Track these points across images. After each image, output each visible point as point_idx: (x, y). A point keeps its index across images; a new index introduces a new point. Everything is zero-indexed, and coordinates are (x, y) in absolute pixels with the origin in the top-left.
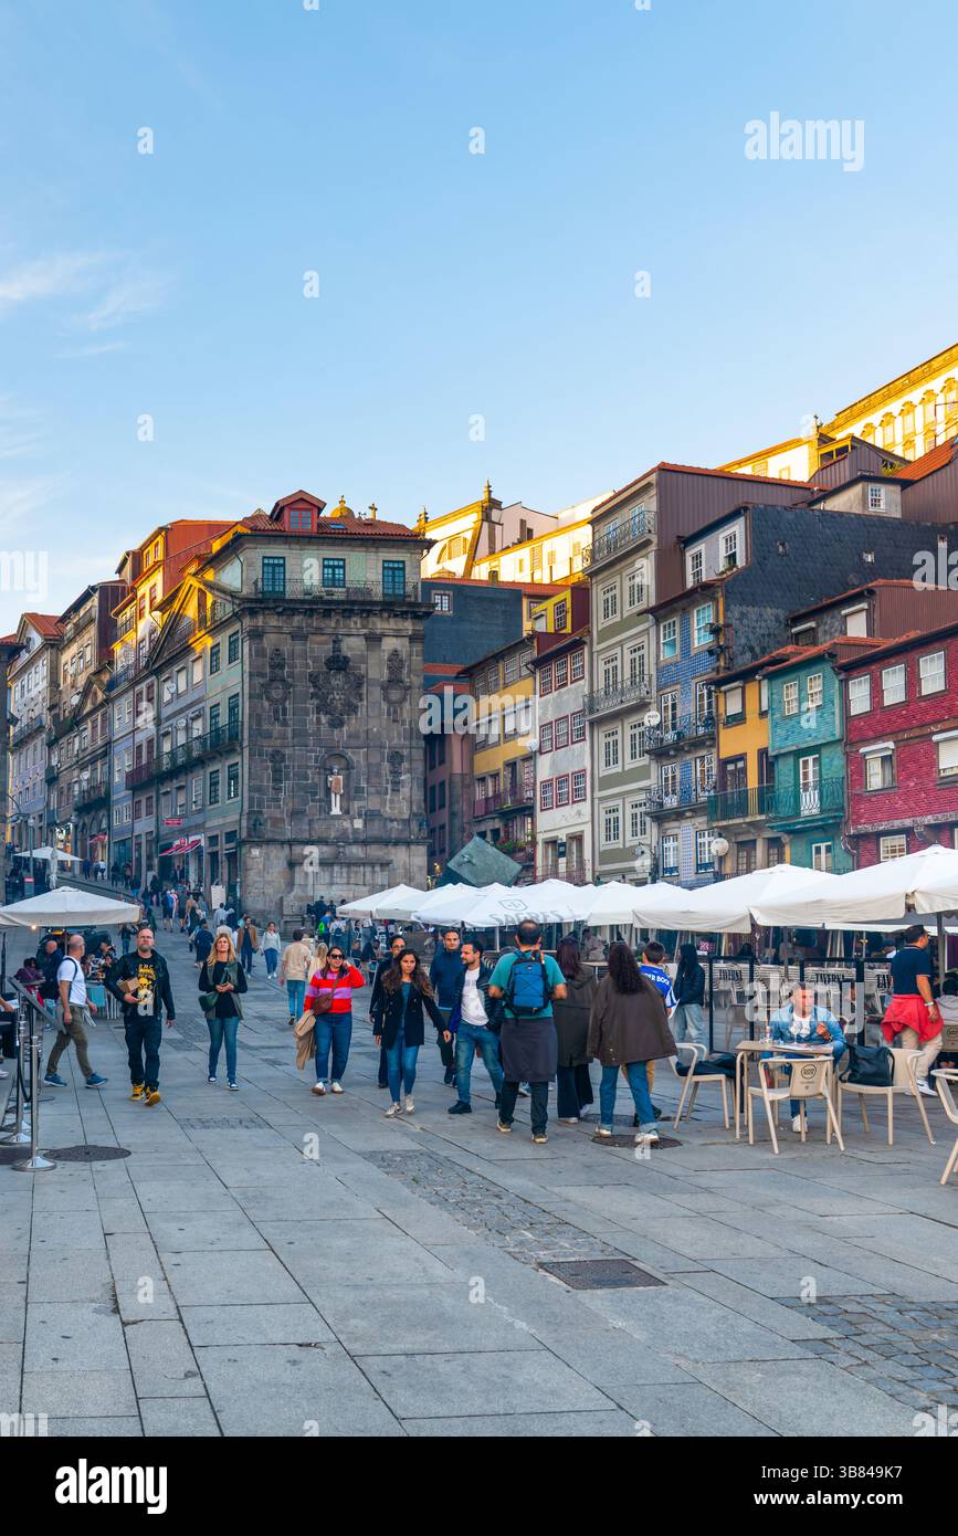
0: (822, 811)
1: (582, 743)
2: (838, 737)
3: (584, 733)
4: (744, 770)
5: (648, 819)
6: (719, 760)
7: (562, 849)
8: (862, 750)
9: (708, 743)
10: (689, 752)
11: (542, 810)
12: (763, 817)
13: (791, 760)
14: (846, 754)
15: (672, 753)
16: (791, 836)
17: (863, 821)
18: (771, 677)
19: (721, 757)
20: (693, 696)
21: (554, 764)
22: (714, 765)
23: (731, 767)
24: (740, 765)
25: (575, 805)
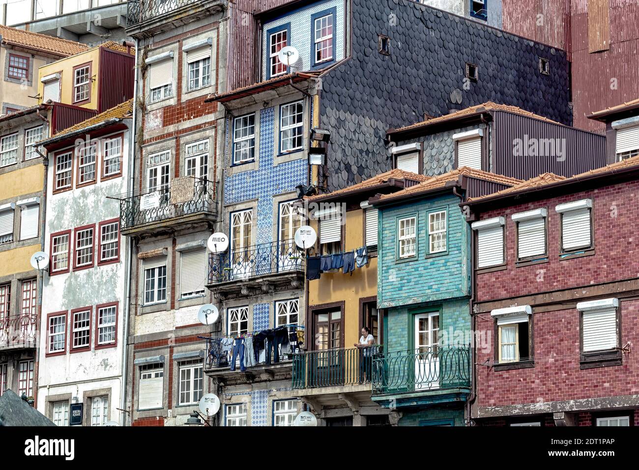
0: (443, 386)
1: (113, 266)
2: (464, 293)
3: (117, 252)
4: (341, 323)
5: (206, 377)
6: (308, 307)
7: (76, 413)
8: (494, 312)
9: (294, 284)
10: (266, 293)
11: (48, 355)
12: (366, 387)
13: (405, 317)
14: (473, 315)
15: (244, 292)
16: (401, 414)
17: (492, 401)
18: (384, 208)
19: (310, 304)
20: (273, 220)
21: (70, 290)
22: (301, 313)
23: (322, 318)
24: (336, 316)
25: (100, 351)
